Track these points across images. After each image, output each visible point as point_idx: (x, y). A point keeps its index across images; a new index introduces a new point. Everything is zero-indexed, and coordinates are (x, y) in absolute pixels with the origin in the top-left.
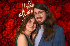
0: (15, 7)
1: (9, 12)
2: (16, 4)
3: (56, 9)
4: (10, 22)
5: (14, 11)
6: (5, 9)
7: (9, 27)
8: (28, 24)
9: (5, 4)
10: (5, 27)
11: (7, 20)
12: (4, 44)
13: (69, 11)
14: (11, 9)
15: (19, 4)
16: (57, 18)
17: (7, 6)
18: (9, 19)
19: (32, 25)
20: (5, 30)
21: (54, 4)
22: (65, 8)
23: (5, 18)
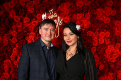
0: (36, 19)
1: (29, 25)
3: (85, 17)
4: (31, 36)
5: (35, 23)
6: (25, 22)
9: (24, 16)
10: (26, 42)
13: (101, 18)
14: (31, 21)
15: (40, 14)
17: (26, 18)
21: (82, 11)
23: (26, 32)
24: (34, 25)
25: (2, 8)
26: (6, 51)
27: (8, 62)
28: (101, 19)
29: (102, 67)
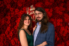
0: (22, 10)
1: (18, 13)
2: (23, 8)
3: (49, 10)
4: (19, 20)
6: (16, 11)
7: (18, 23)
8: (25, 21)
9: (16, 8)
10: (16, 23)
11: (17, 18)
12: (15, 35)
14: (19, 11)
15: (25, 8)
16: (50, 17)
18: (18, 18)
19: (28, 21)
20: (16, 25)
21: (48, 7)
22: (55, 10)
23: (16, 17)
24: (21, 14)
25: (3, 3)
26: (3, 28)
27: (3, 35)
28: (58, 12)
29: (58, 39)
